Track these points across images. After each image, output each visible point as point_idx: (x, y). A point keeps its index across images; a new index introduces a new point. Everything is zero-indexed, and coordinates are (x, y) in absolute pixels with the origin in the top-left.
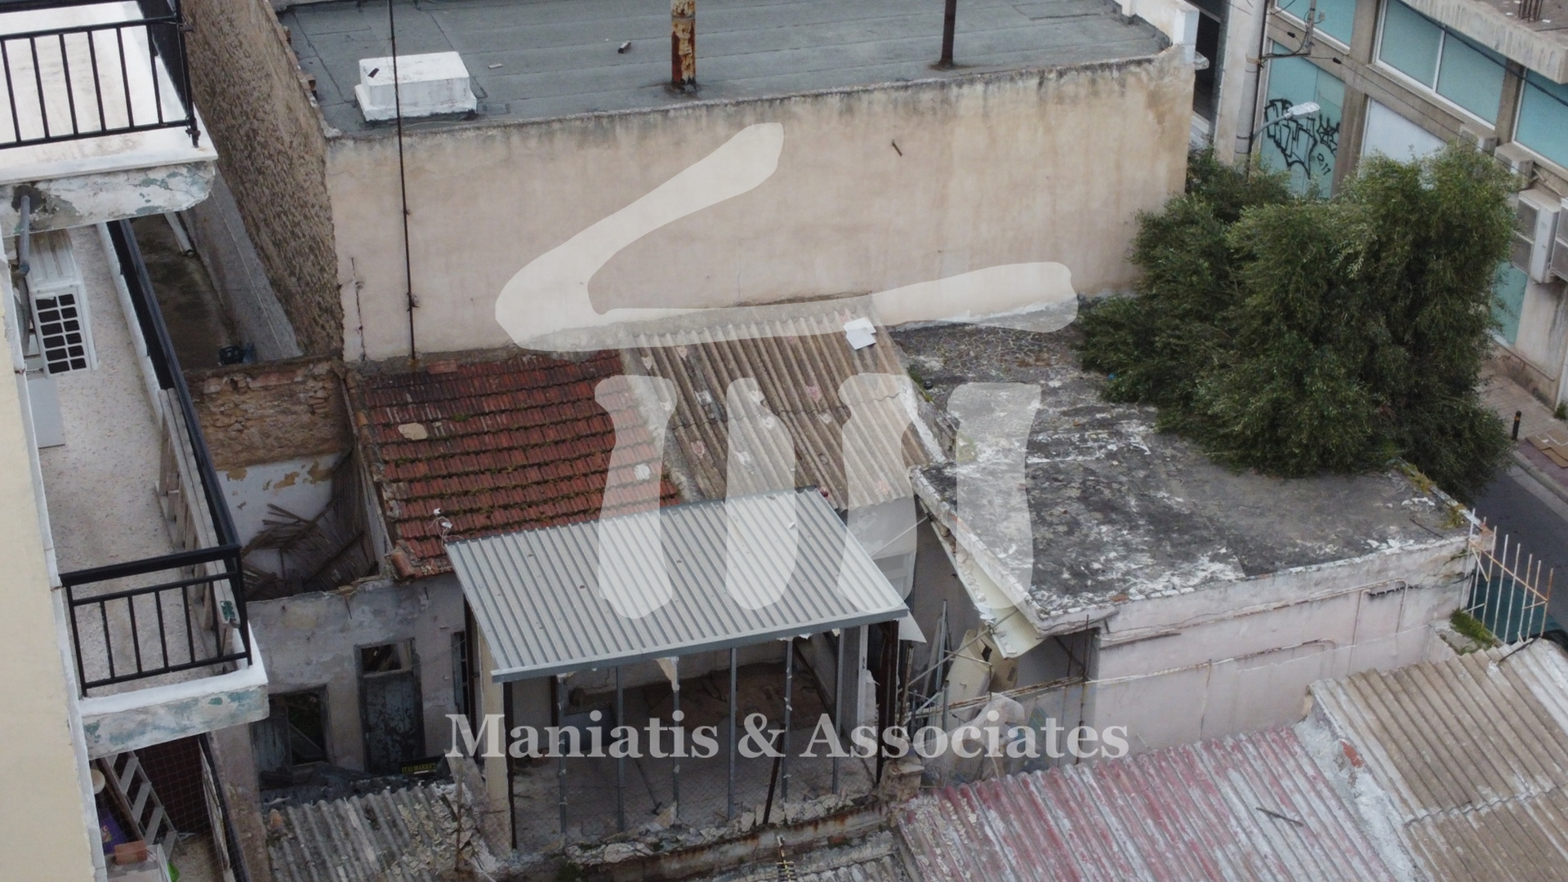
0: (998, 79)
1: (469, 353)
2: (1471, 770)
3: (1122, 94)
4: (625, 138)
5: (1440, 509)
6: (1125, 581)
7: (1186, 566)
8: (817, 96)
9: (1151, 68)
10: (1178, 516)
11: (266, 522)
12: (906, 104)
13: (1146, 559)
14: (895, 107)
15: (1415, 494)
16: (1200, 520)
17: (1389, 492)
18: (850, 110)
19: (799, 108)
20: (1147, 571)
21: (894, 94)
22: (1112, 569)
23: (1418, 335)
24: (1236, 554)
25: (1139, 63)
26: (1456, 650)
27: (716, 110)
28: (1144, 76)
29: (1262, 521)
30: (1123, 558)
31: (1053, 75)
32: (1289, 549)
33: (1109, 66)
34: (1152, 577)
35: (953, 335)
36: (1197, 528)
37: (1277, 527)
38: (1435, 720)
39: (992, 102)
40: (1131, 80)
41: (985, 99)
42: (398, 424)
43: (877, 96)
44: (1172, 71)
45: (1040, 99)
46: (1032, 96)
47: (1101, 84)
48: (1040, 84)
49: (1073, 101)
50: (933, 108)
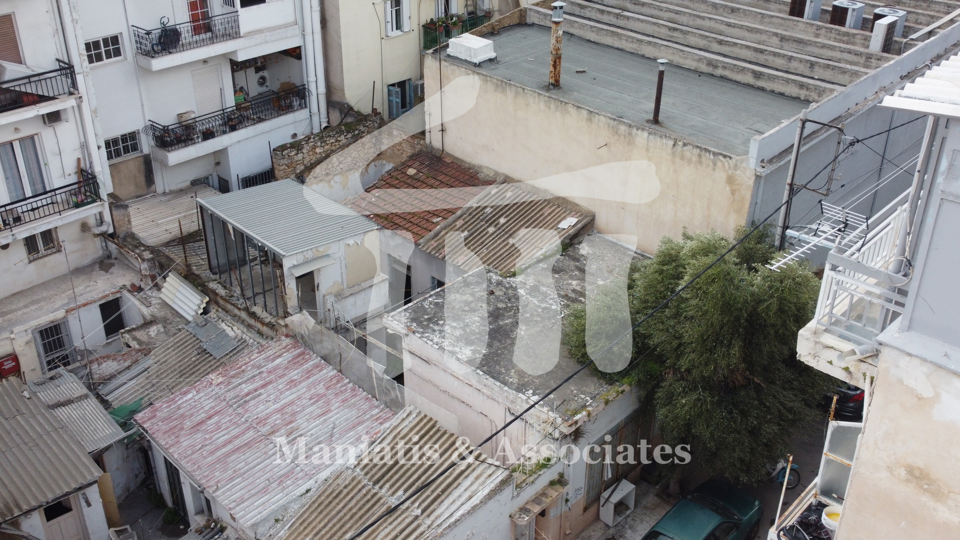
0: (655, 134)
1: (457, 159)
3: (714, 169)
8: (578, 107)
9: (730, 162)
12: (613, 128)
14: (609, 126)
18: (591, 119)
19: (572, 110)
21: (609, 121)
25: (725, 156)
27: (541, 97)
28: (726, 164)
31: (681, 143)
33: (709, 151)
39: (650, 144)
40: (719, 164)
41: (648, 141)
43: (602, 118)
44: (742, 169)
45: (673, 153)
46: (669, 150)
47: (703, 159)
48: (674, 145)
49: (690, 161)
50: (624, 135)
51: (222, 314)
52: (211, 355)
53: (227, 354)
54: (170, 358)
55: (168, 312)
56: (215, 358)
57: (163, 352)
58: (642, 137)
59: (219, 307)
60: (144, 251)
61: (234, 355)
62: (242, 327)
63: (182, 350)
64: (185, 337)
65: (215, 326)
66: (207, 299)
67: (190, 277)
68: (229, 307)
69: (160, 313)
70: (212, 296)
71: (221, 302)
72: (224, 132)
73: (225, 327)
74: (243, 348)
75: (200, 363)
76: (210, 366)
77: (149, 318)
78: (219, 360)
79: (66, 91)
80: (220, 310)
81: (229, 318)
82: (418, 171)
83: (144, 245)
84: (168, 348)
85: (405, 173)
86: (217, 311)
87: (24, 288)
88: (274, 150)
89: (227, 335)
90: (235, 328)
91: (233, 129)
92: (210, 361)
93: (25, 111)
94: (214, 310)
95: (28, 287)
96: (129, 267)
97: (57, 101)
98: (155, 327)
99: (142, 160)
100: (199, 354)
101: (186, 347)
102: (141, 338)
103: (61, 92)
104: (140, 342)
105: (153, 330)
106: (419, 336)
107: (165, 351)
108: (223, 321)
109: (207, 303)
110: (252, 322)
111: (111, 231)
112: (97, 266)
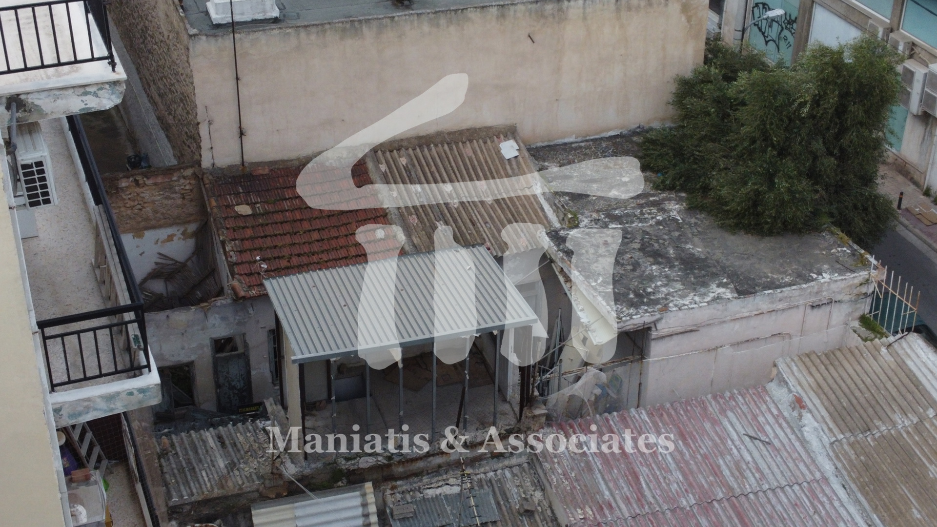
1: (275, 162)
2: (870, 410)
3: (666, 5)
4: (368, 32)
5: (854, 255)
6: (666, 299)
7: (703, 290)
8: (483, 7)
10: (698, 260)
11: (156, 263)
12: (537, 12)
13: (679, 286)
14: (530, 14)
15: (839, 246)
16: (711, 262)
17: (823, 244)
18: (503, 16)
19: (473, 15)
20: (680, 293)
21: (530, 6)
22: (659, 292)
23: (842, 150)
24: (732, 282)
26: (862, 339)
27: (423, 16)
29: (748, 262)
30: (666, 285)
32: (764, 279)
34: (683, 297)
35: (564, 150)
36: (709, 267)
37: (757, 266)
38: (849, 381)
39: (589, 10)
41: (584, 8)
42: (235, 205)
43: (521, 7)
49: (637, 9)
50: (553, 14)
51: (405, 485)
59: (396, 480)
62: (461, 471)
66: (371, 485)
68: (419, 465)
73: (437, 491)
81: (425, 479)
86: (393, 488)
89: (459, 494)
90: (451, 481)
109: (375, 490)
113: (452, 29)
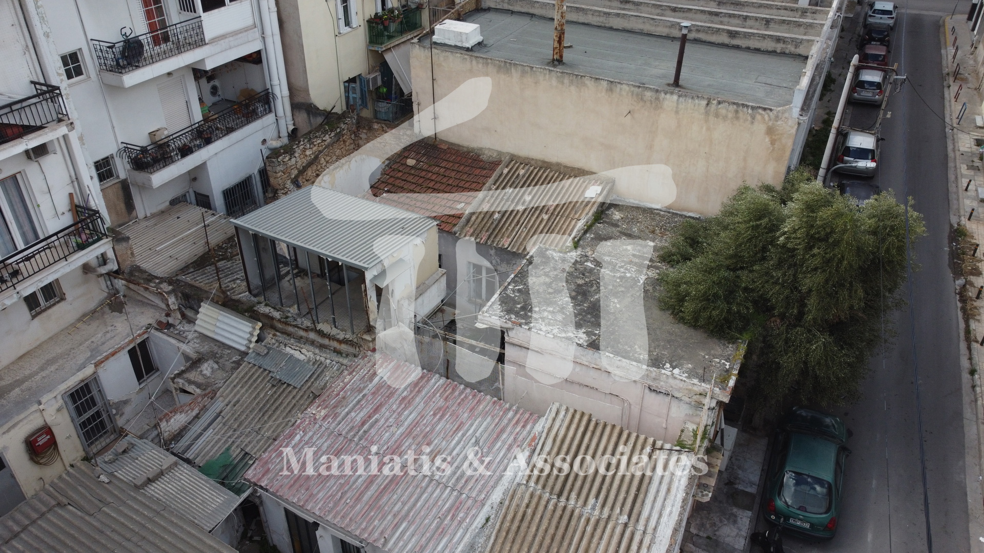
0: (686, 96)
3: (752, 123)
4: (515, 74)
8: (597, 79)
9: (771, 114)
12: (637, 95)
14: (632, 95)
18: (611, 90)
19: (589, 83)
21: (633, 89)
25: (765, 109)
27: (553, 73)
28: (766, 117)
31: (715, 102)
33: (747, 106)
39: (681, 106)
40: (758, 117)
41: (678, 104)
43: (624, 87)
44: (783, 119)
45: (706, 112)
46: (702, 110)
47: (741, 114)
48: (708, 104)
49: (725, 118)
50: (651, 101)
51: (281, 337)
52: (289, 385)
53: (307, 381)
54: (242, 396)
55: (212, 345)
56: (295, 388)
57: (231, 392)
58: (671, 100)
59: (277, 331)
60: (159, 283)
61: (316, 379)
62: (311, 348)
63: (252, 385)
64: (249, 370)
65: (280, 352)
66: (260, 324)
67: (229, 304)
68: (290, 329)
69: (205, 348)
70: (266, 321)
71: (279, 326)
72: (199, 147)
73: (292, 352)
74: (323, 371)
75: (279, 396)
76: (294, 397)
77: (194, 356)
78: (300, 389)
79: (55, 117)
80: (278, 334)
81: (292, 341)
82: (417, 161)
83: (157, 278)
84: (235, 386)
85: (405, 164)
86: (274, 335)
87: (31, 348)
88: (267, 158)
89: (299, 360)
90: (304, 351)
91: (208, 141)
92: (290, 392)
93: (12, 146)
94: (271, 336)
95: (34, 346)
96: (144, 304)
97: (46, 130)
98: (206, 365)
99: (120, 185)
100: (273, 386)
101: (255, 381)
102: (196, 380)
103: (49, 119)
104: (199, 385)
105: (207, 368)
106: (526, 327)
107: (232, 390)
108: (285, 345)
109: (261, 329)
110: (326, 342)
111: (116, 267)
112: (107, 309)
113: (573, 88)
